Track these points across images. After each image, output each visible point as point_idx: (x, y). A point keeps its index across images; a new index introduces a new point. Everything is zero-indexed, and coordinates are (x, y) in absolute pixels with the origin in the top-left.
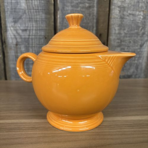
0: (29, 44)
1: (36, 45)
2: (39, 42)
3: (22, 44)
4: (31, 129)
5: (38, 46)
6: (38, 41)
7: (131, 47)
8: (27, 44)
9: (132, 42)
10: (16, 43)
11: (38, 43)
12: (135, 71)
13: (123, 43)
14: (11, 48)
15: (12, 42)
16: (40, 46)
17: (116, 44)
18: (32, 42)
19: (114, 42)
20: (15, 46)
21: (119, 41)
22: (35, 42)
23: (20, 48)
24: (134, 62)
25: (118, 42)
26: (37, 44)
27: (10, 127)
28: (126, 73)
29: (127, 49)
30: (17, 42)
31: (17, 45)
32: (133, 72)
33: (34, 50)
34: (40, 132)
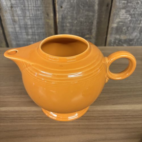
0: (24, 6)
1: (32, 8)
2: (36, 4)
3: (17, 7)
4: (31, 120)
5: (35, 8)
6: (34, 3)
7: (138, 9)
8: (22, 6)
9: (140, 3)
10: (10, 6)
11: (35, 6)
12: (139, 35)
13: (129, 4)
14: (6, 11)
15: (7, 5)
16: (37, 8)
17: (121, 5)
18: (28, 5)
19: (120, 3)
20: (10, 8)
21: (126, 2)
22: (31, 5)
23: (16, 11)
24: (138, 26)
25: (124, 3)
26: (33, 6)
27: (13, 116)
28: (128, 37)
29: (134, 11)
30: (11, 4)
31: (12, 7)
32: (136, 36)
33: (31, 13)
34: (38, 124)
